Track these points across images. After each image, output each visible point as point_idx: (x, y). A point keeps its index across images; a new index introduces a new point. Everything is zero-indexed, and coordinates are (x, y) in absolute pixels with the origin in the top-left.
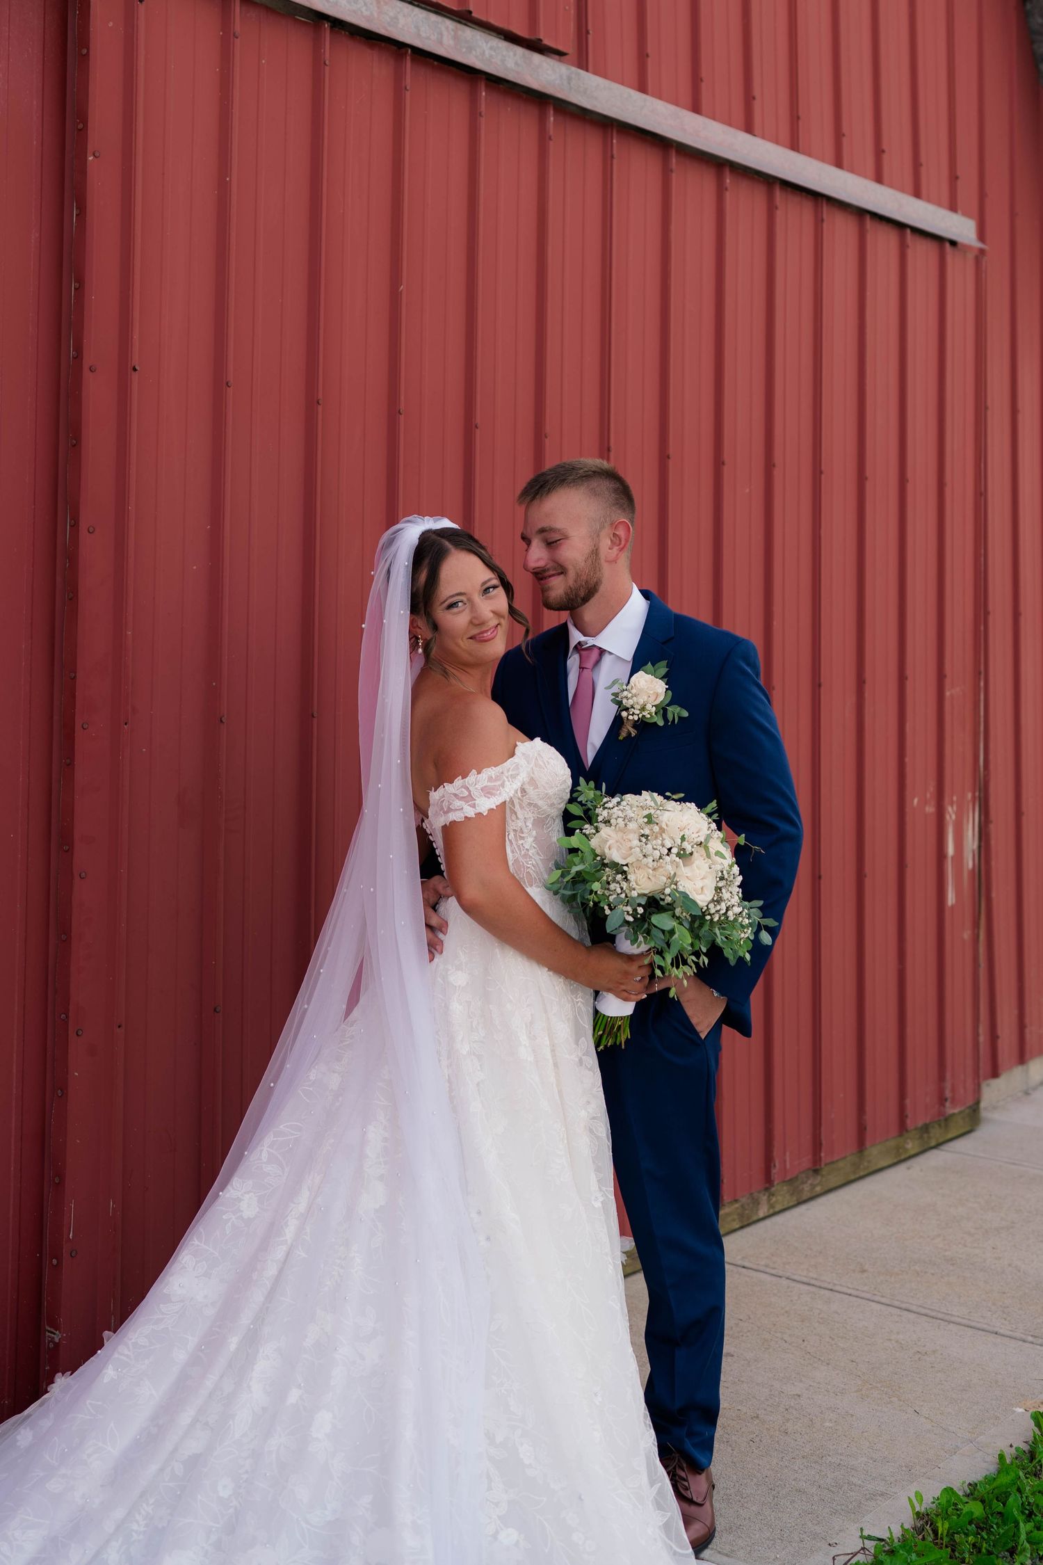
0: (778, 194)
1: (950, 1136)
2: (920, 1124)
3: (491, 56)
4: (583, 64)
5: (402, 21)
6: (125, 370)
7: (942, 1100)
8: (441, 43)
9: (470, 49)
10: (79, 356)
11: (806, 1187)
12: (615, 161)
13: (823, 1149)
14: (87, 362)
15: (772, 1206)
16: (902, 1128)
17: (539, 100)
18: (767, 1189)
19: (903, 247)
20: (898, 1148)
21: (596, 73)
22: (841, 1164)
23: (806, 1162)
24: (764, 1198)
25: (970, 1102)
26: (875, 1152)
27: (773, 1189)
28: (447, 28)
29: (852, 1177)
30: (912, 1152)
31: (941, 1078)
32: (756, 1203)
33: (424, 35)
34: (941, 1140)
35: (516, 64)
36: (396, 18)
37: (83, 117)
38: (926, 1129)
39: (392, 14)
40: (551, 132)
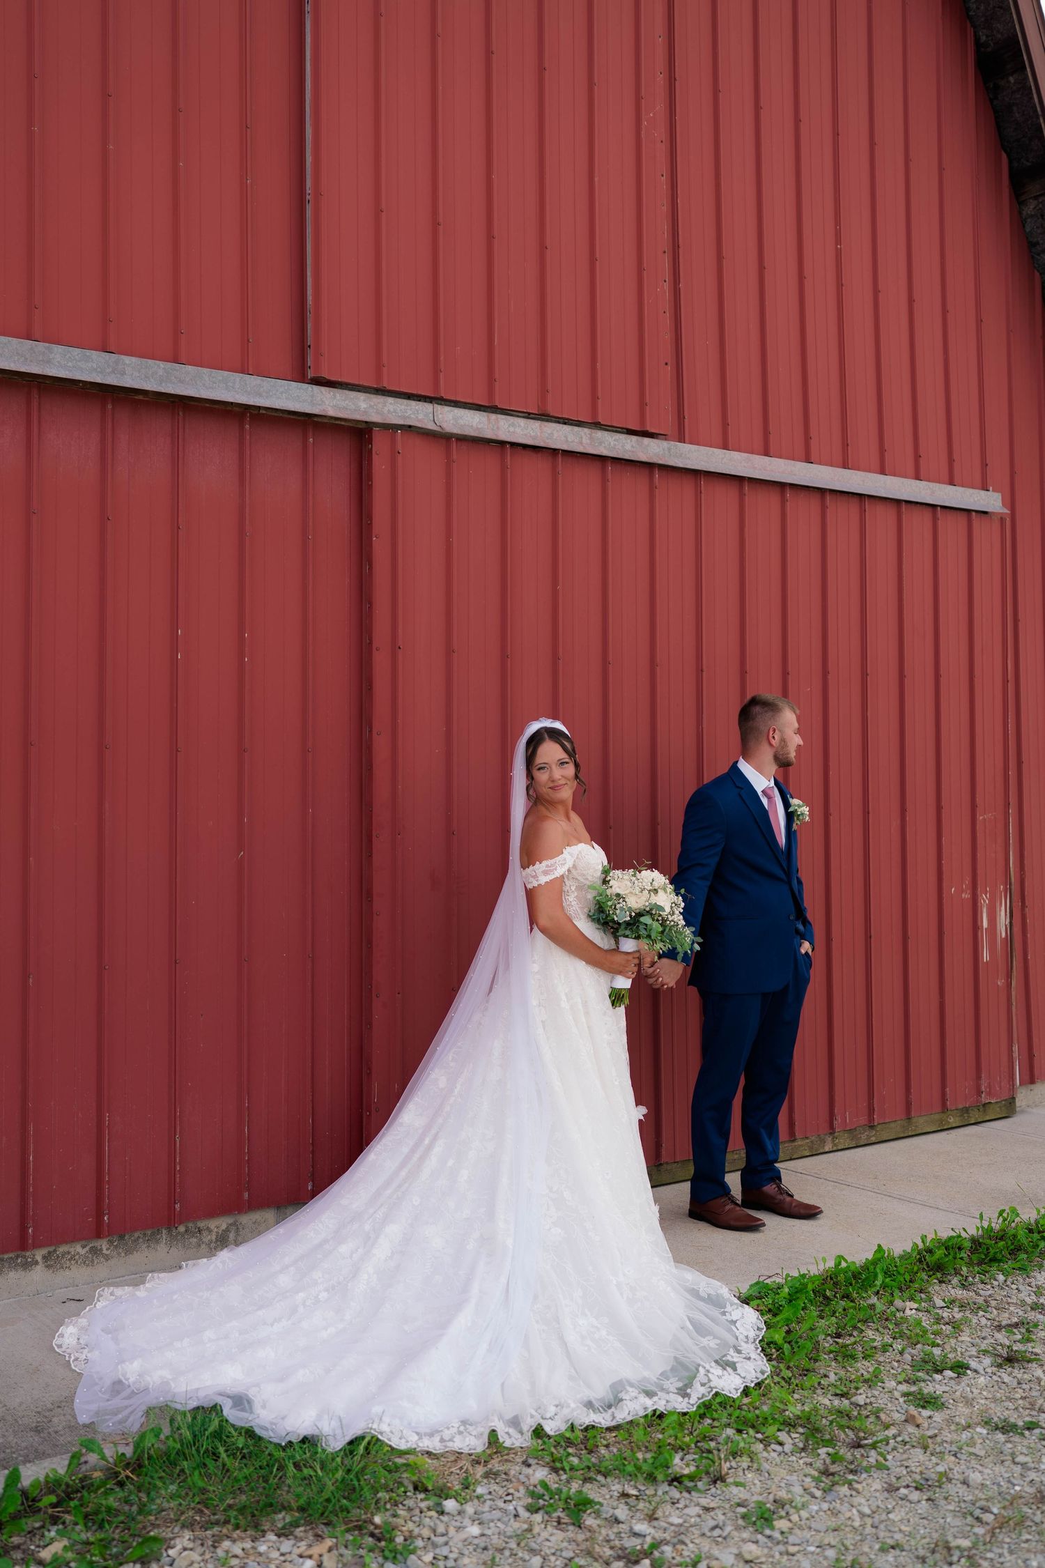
0: (828, 497)
1: (988, 1118)
2: (961, 1106)
3: (615, 445)
4: (681, 439)
5: (556, 435)
6: (395, 648)
7: (979, 1093)
8: (581, 443)
9: (600, 443)
10: (371, 643)
11: (864, 1137)
12: (703, 495)
13: (876, 1113)
14: (374, 646)
15: (835, 1145)
16: (944, 1108)
17: (649, 466)
18: (831, 1133)
19: (935, 520)
20: (941, 1120)
21: (691, 443)
22: (892, 1125)
23: (863, 1120)
24: (829, 1139)
25: (1005, 1096)
26: (921, 1122)
27: (836, 1134)
28: (585, 434)
29: (902, 1135)
30: (954, 1125)
31: (979, 1077)
32: (823, 1142)
33: (570, 440)
34: (979, 1120)
35: (632, 446)
36: (552, 434)
37: (370, 517)
38: (966, 1110)
39: (549, 432)
40: (657, 484)
